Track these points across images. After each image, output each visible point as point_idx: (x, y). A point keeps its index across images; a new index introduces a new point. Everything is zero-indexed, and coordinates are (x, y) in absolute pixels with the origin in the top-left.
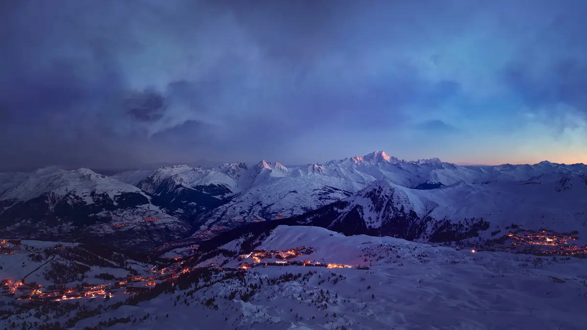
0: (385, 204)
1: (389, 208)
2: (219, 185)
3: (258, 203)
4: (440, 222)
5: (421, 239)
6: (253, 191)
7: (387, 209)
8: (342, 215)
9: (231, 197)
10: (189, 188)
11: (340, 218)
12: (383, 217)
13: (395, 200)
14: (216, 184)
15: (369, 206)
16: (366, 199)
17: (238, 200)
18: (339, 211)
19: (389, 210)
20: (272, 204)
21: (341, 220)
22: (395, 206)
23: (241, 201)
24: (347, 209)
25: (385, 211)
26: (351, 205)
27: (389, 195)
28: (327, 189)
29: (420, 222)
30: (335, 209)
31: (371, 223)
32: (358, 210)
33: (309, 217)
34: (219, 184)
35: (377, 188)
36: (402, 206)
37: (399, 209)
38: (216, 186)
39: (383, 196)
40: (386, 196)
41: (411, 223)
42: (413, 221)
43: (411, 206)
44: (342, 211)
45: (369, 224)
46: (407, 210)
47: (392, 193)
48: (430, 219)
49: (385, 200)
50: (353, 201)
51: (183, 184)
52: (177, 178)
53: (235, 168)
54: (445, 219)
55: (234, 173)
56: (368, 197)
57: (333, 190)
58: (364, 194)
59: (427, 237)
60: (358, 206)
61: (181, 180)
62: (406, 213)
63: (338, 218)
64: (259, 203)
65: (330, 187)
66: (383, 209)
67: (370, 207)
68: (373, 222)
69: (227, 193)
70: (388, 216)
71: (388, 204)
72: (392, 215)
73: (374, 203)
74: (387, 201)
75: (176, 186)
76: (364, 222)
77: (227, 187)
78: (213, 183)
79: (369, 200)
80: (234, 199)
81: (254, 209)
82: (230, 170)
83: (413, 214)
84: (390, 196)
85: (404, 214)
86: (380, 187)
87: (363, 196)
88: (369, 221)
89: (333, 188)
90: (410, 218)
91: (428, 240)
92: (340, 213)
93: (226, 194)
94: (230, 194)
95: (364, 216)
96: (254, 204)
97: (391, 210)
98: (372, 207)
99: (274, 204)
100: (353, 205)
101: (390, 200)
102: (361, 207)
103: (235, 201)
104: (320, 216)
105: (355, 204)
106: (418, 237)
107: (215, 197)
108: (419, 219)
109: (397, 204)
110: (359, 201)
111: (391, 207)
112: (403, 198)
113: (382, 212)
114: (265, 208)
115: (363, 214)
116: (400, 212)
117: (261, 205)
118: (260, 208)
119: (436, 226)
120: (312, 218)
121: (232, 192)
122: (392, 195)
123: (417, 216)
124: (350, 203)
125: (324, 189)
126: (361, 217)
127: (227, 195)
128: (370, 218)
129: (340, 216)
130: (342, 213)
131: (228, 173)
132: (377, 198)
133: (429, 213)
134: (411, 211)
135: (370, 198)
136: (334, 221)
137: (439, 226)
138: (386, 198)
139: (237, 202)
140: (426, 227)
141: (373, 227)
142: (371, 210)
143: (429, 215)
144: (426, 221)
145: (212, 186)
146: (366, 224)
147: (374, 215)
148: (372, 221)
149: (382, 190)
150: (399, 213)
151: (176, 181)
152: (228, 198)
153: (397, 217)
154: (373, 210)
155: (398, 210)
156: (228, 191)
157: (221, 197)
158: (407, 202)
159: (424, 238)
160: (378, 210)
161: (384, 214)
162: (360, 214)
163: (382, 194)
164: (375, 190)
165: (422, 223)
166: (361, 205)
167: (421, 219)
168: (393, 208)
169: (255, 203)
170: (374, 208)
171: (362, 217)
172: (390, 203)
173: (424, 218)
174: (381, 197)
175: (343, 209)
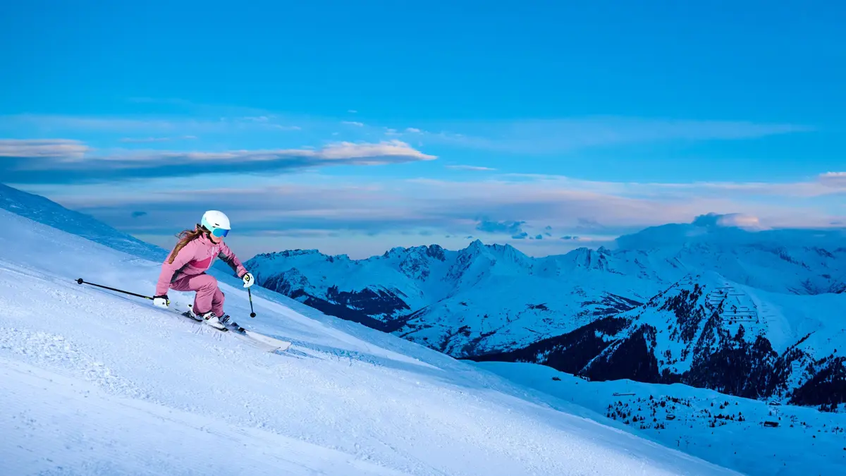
0: (702, 324)
1: (711, 331)
2: (380, 291)
3: (461, 330)
4: (823, 361)
5: (774, 398)
6: (452, 304)
7: (707, 334)
8: (610, 347)
9: (407, 318)
10: (320, 297)
11: (606, 354)
12: (696, 351)
13: (726, 314)
14: (375, 290)
15: (670, 328)
16: (665, 312)
17: (420, 323)
18: (606, 338)
19: (710, 337)
20: (492, 333)
21: (608, 357)
22: (725, 326)
23: (427, 326)
24: (623, 335)
25: (702, 337)
26: (633, 325)
27: (715, 304)
28: (612, 303)
29: (776, 360)
30: (598, 334)
31: (669, 363)
32: (645, 336)
33: (542, 352)
34: (382, 290)
35: (691, 289)
36: (741, 327)
37: (734, 333)
38: (374, 295)
39: (701, 306)
40: (708, 306)
41: (755, 363)
42: (760, 360)
43: (761, 325)
44: (610, 338)
45: (665, 366)
46: (750, 337)
47: (721, 299)
48: (798, 355)
49: (705, 315)
50: (637, 318)
51: (307, 289)
52: (295, 277)
53: (418, 257)
54: (832, 356)
55: (415, 267)
56: (669, 310)
57: (627, 304)
58: (662, 301)
59: (788, 395)
60: (645, 328)
61: (304, 280)
62: (746, 341)
63: (602, 353)
64: (464, 331)
65: (621, 298)
66: (698, 333)
67: (672, 330)
68: (674, 362)
69: (400, 308)
70: (707, 349)
71: (710, 324)
72: (716, 345)
73: (680, 321)
74: (708, 317)
75: (292, 292)
76: (654, 361)
77: (400, 296)
78: (370, 288)
79: (671, 315)
80: (411, 322)
81: (451, 343)
82: (408, 259)
83: (763, 345)
84: (716, 306)
85: (744, 344)
86: (697, 286)
87: (660, 306)
88: (666, 360)
89: (628, 300)
90: (754, 353)
91: (790, 398)
92: (607, 344)
93: (397, 311)
94: (405, 312)
95: (655, 349)
96: (452, 333)
97: (717, 337)
98: (675, 331)
99: (494, 332)
100: (636, 326)
101: (716, 315)
102: (652, 330)
103: (413, 326)
104: (565, 349)
105: (639, 323)
106: (769, 394)
107: (373, 316)
108: (775, 354)
109: (730, 323)
110: (650, 317)
111: (715, 330)
112: (746, 310)
113: (695, 340)
114: (477, 340)
115: (654, 344)
116: (735, 339)
117: (467, 334)
118: (465, 341)
119: (810, 369)
120: (547, 353)
121: (408, 308)
122: (720, 305)
123: (771, 349)
124: (630, 322)
125: (607, 300)
126: (649, 350)
127: (397, 314)
128: (668, 353)
129: (606, 350)
130: (612, 341)
131: (404, 267)
132: (688, 311)
133: (799, 342)
134: (759, 338)
135: (673, 311)
136: (593, 360)
137: (818, 369)
138: (707, 311)
139: (417, 327)
140: (788, 373)
141: (672, 371)
142: (672, 337)
143: (800, 347)
144: (789, 360)
145: (367, 293)
146: (659, 365)
147: (677, 347)
148: (672, 360)
149: (701, 293)
150: (732, 342)
151: (291, 283)
152: (400, 318)
153: (726, 350)
154: (677, 336)
155: (729, 336)
156: (402, 305)
157: (385, 318)
158: (753, 318)
159: (780, 395)
160: (688, 335)
161: (700, 343)
162: (649, 344)
163: (701, 301)
164: (685, 293)
165: (779, 365)
166: (652, 325)
167: (780, 355)
168: (719, 331)
169: (456, 329)
170: (680, 332)
171: (652, 350)
172: (715, 320)
173: (786, 352)
174: (697, 307)
175: (614, 333)
